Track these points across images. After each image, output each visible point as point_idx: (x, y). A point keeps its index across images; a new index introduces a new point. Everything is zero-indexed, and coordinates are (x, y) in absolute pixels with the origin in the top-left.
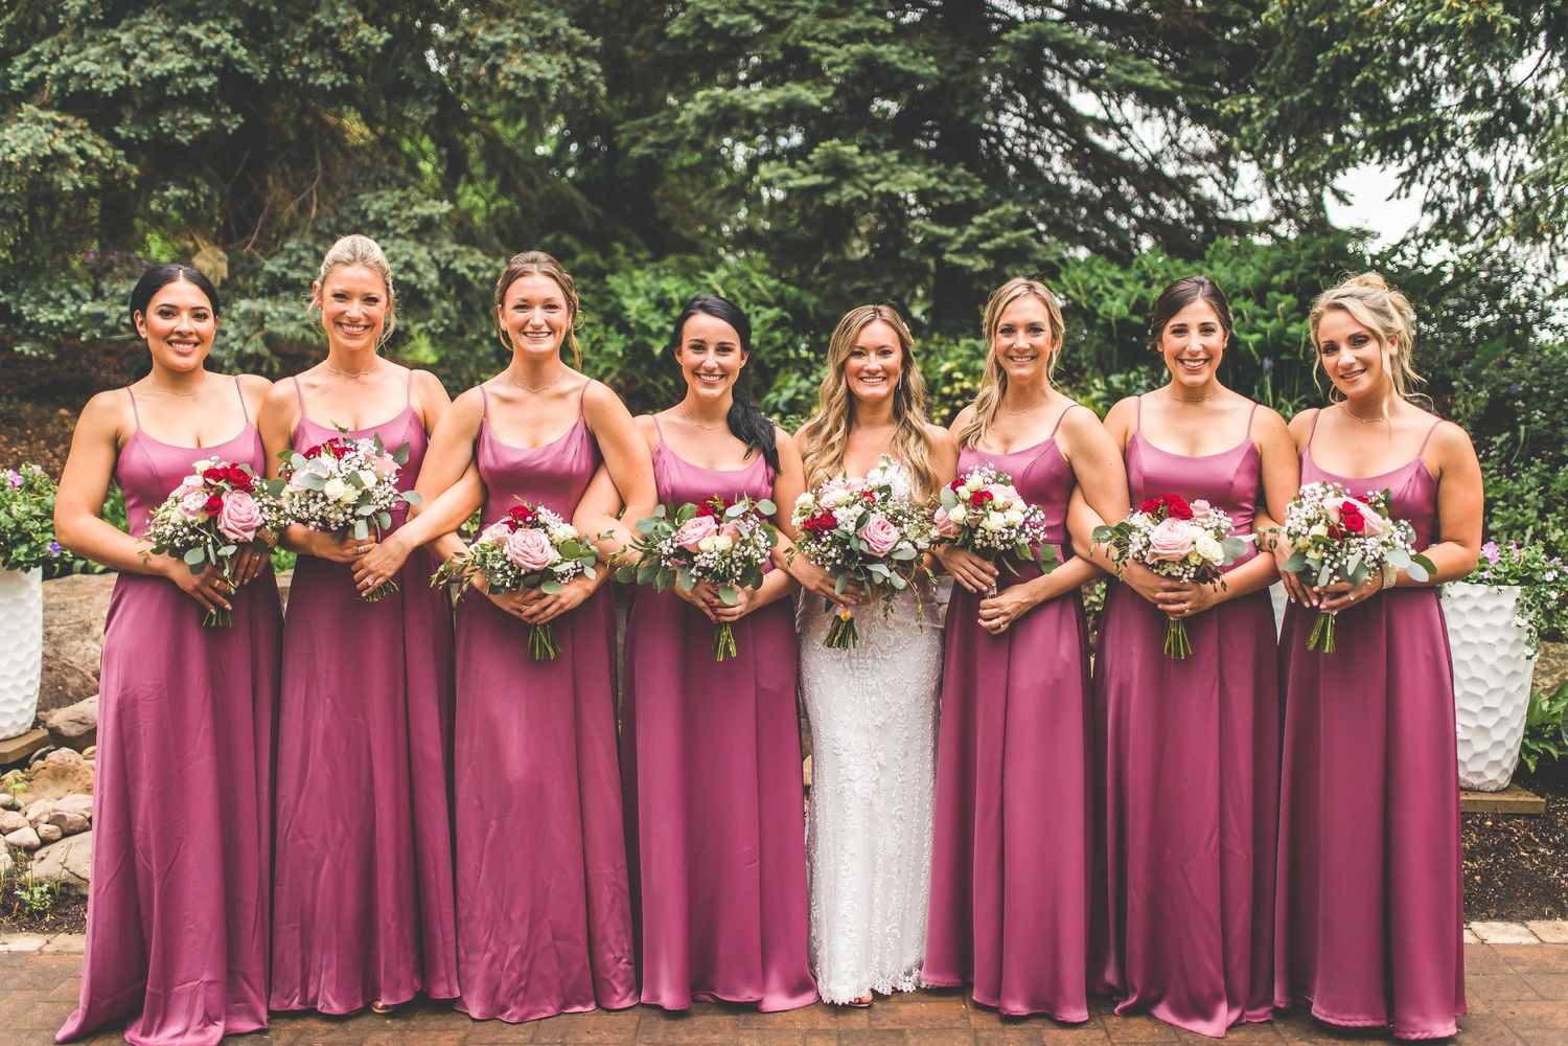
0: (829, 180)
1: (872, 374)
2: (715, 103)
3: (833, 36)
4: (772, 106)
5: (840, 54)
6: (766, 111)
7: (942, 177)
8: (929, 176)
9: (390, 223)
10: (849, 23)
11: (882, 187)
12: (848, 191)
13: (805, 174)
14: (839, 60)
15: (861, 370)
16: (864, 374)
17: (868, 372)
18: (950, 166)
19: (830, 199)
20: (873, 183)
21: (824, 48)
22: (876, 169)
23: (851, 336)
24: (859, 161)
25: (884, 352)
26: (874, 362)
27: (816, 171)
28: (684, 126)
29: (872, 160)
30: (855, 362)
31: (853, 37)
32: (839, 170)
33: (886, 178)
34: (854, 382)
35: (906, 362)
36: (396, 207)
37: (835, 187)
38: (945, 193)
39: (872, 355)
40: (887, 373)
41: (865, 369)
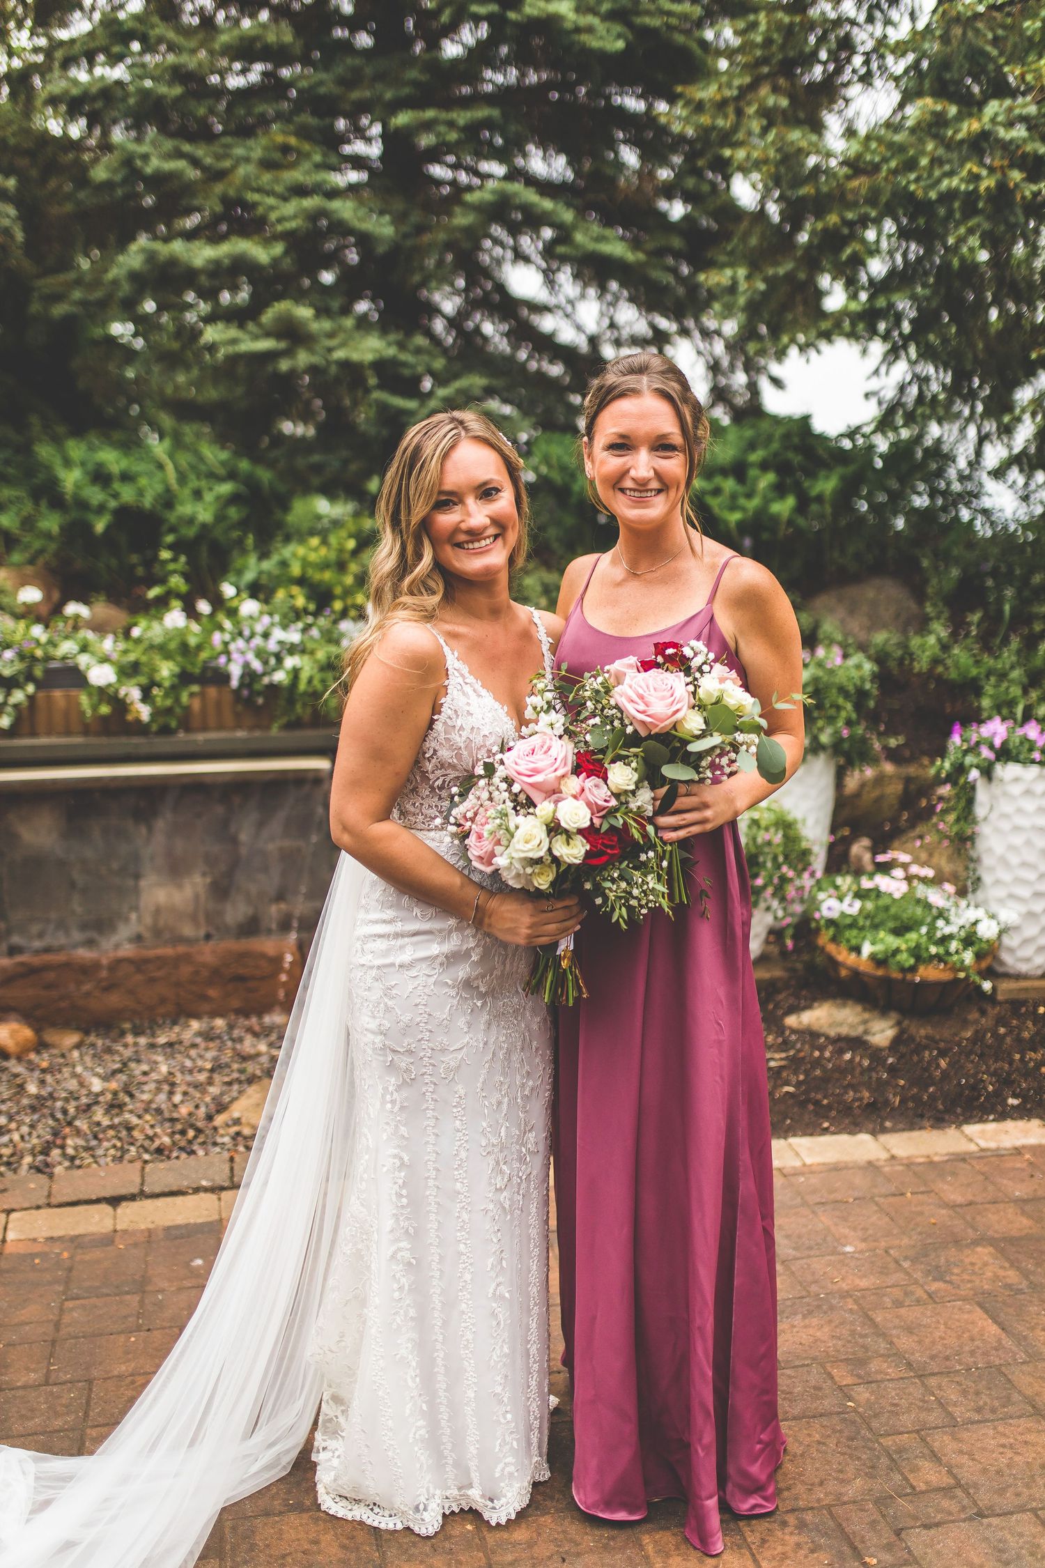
0: (282, 345)
1: (477, 533)
2: (151, 257)
3: (279, 189)
4: (217, 263)
5: (290, 208)
6: (211, 267)
7: (402, 346)
8: (389, 344)
10: (297, 175)
11: (340, 354)
12: (303, 358)
13: (256, 337)
14: (289, 214)
17: (469, 531)
18: (409, 334)
19: (284, 365)
20: (330, 350)
21: (271, 201)
22: (331, 335)
24: (315, 326)
25: (486, 492)
26: (474, 513)
27: (268, 334)
28: (115, 282)
29: (326, 325)
31: (300, 191)
32: (292, 334)
33: (343, 345)
37: (289, 353)
38: (404, 364)
41: (463, 526)
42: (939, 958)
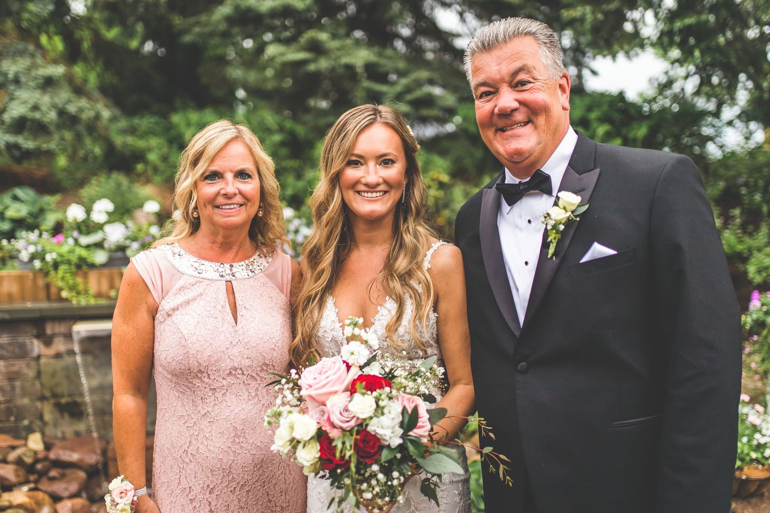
0: (311, 55)
1: (372, 187)
2: (236, 7)
9: (23, 79)
11: (344, 60)
12: (324, 63)
13: (297, 52)
15: (358, 182)
16: (362, 188)
17: (366, 185)
19: (312, 67)
20: (339, 58)
23: (347, 143)
24: (330, 44)
25: (385, 161)
26: (372, 173)
27: (304, 50)
28: (217, 22)
30: (352, 173)
33: (346, 55)
34: (350, 196)
35: (411, 170)
36: (29, 69)
37: (314, 60)
39: (371, 164)
40: (389, 185)
41: (363, 181)
42: (757, 461)
